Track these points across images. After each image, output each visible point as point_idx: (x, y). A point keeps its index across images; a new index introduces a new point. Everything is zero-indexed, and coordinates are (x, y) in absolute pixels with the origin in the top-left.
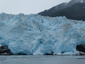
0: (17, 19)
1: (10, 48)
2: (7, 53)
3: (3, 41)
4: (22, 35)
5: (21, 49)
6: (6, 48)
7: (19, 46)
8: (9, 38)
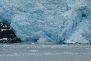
1: (14, 28)
2: (8, 38)
5: (39, 30)
6: (6, 26)
7: (34, 23)
8: (11, 5)
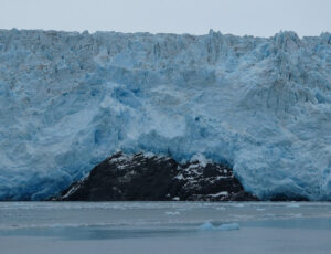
0: (268, 55)
1: (239, 174)
2: (230, 192)
3: (213, 144)
4: (285, 118)
5: (284, 177)
6: (225, 171)
7: (276, 165)
8: (234, 132)
